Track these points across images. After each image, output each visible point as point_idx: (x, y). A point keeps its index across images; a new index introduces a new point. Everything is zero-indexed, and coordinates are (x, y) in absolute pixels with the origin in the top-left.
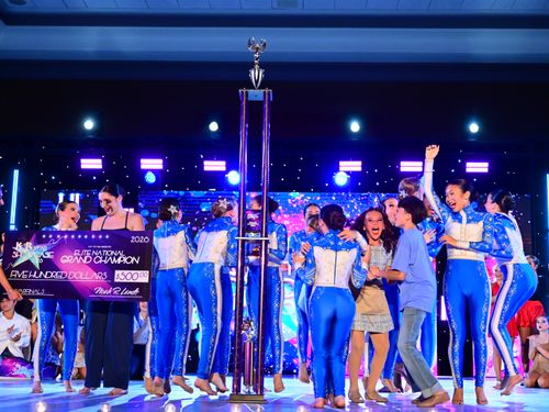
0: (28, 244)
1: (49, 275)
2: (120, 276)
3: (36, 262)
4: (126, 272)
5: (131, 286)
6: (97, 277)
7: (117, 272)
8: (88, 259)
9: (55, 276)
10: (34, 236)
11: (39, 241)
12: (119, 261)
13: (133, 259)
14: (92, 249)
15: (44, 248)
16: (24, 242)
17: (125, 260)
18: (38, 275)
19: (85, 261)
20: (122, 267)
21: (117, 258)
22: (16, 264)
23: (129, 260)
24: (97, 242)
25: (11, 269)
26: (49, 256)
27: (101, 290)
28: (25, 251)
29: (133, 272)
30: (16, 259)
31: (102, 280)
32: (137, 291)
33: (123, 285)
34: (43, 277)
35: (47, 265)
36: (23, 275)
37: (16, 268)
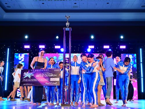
0: (27, 73)
1: (33, 80)
2: (52, 79)
3: (30, 77)
4: (53, 78)
5: (55, 82)
6: (46, 80)
7: (51, 79)
8: (43, 76)
9: (35, 80)
10: (29, 71)
11: (30, 72)
12: (51, 76)
13: (55, 75)
14: (44, 73)
15: (32, 73)
16: (26, 72)
17: (53, 75)
18: (30, 80)
19: (42, 76)
20: (52, 77)
21: (51, 75)
22: (24, 78)
23: (54, 75)
24: (45, 71)
25: (23, 79)
26: (33, 75)
27: (47, 83)
28: (27, 74)
29: (55, 78)
30: (24, 76)
31: (47, 81)
32: (56, 83)
33: (53, 82)
34: (31, 81)
35: (32, 77)
36: (26, 80)
37: (24, 79)
